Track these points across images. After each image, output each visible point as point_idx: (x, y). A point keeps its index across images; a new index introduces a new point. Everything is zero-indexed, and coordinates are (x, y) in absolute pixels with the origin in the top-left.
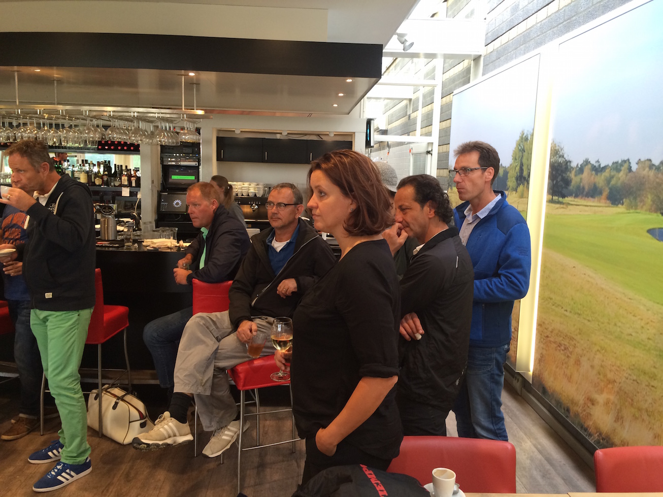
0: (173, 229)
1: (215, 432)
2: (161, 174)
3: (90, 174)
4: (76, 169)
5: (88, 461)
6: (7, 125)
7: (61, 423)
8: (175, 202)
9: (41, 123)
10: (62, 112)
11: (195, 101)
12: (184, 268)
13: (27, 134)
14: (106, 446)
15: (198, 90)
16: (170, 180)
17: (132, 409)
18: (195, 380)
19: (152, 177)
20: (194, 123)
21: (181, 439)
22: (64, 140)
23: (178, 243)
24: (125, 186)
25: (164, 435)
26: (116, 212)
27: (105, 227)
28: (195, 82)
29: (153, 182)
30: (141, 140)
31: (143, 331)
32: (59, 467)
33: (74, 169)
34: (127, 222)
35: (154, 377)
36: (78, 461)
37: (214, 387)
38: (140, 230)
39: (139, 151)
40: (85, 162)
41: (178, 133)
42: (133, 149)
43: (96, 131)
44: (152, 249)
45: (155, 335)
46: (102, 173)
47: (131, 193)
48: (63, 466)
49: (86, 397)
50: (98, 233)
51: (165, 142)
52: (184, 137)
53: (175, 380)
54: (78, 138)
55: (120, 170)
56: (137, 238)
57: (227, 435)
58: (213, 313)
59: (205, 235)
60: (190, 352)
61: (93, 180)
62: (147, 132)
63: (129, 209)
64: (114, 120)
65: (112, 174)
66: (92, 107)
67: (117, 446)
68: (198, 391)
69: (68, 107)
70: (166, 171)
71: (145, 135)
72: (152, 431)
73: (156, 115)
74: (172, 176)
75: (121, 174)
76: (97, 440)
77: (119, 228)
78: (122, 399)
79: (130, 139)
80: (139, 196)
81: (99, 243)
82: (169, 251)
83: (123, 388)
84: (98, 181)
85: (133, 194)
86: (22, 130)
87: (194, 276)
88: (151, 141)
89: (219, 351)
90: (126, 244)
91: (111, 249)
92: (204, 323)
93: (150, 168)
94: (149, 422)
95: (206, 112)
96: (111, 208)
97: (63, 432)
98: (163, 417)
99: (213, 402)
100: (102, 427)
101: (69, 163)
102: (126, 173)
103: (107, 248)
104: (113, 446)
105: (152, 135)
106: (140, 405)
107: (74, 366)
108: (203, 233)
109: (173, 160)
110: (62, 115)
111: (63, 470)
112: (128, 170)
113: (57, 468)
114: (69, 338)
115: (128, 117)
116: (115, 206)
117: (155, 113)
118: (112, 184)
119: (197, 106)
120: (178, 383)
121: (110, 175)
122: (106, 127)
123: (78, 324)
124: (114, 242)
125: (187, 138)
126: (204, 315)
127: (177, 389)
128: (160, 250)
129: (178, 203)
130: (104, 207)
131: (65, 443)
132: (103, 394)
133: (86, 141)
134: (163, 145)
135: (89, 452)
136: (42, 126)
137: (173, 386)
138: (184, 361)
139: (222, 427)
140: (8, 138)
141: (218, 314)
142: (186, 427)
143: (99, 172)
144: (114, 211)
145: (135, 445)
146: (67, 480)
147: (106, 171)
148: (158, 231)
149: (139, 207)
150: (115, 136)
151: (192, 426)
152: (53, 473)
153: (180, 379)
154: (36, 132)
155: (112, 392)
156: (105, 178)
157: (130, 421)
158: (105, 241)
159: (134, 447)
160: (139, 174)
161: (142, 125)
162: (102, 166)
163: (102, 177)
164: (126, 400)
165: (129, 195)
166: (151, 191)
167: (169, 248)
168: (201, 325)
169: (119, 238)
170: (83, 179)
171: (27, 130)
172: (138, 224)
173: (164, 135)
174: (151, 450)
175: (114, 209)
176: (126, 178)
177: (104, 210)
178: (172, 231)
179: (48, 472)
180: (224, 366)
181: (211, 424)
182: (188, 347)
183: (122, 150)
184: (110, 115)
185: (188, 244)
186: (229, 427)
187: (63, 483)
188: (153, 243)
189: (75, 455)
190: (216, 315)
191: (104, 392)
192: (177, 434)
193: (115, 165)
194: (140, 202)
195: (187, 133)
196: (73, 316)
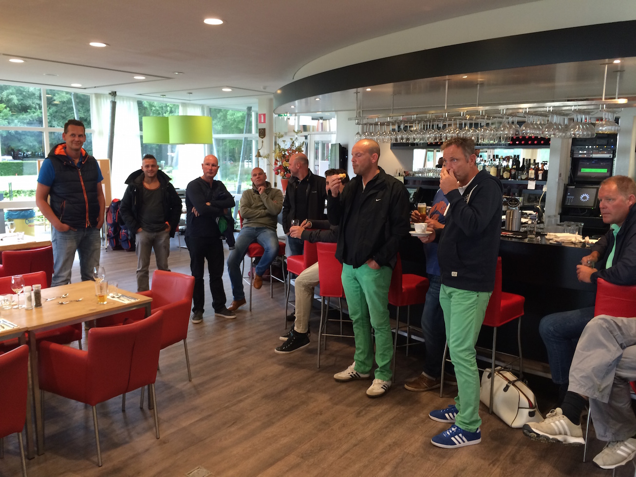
0: (579, 224)
1: (609, 443)
2: (569, 167)
3: (499, 168)
4: (487, 164)
5: (478, 432)
6: (435, 127)
7: (457, 391)
8: (582, 196)
9: (463, 124)
10: (482, 112)
11: (617, 90)
12: (589, 265)
13: (450, 133)
14: (496, 424)
15: (621, 77)
16: (579, 174)
17: (522, 396)
18: (591, 384)
19: (560, 170)
20: (614, 112)
21: (572, 440)
22: (481, 138)
23: (583, 239)
24: (532, 179)
25: (554, 429)
26: (522, 204)
27: (510, 218)
28: (619, 69)
29: (560, 175)
30: (554, 134)
31: (539, 322)
32: (453, 429)
33: (485, 164)
34: (530, 214)
35: (546, 370)
36: (469, 428)
37: (612, 396)
38: (543, 223)
39: (549, 144)
40: (496, 157)
41: (594, 124)
42: (544, 142)
43: (511, 127)
44: (555, 243)
45: (551, 329)
46: (510, 167)
47: (536, 186)
48: (456, 430)
49: (481, 373)
50: (504, 223)
51: (579, 135)
52: (601, 128)
53: (570, 379)
54: (493, 135)
55: (528, 164)
56: (540, 231)
57: (623, 451)
58: (619, 318)
59: (615, 234)
60: (589, 353)
61: (501, 174)
62: (561, 125)
63: (533, 201)
64: (529, 116)
65: (520, 167)
66: (510, 105)
67: (506, 427)
68: (595, 396)
69: (487, 108)
70: (576, 163)
71: (558, 129)
72: (543, 423)
73: (573, 108)
74: (582, 169)
75: (529, 168)
76: (487, 416)
77: (523, 220)
78: (513, 383)
79: (543, 133)
80: (544, 189)
81: (503, 233)
82: (573, 246)
83: (515, 373)
84: (506, 175)
85: (539, 187)
86: (447, 131)
87: (599, 274)
88: (564, 134)
89: (622, 359)
90: (529, 236)
91: (513, 240)
92: (608, 326)
93: (559, 161)
94: (538, 414)
95: (629, 100)
96: (517, 201)
97: (458, 399)
98: (555, 412)
99: (609, 411)
100: (492, 404)
101: (481, 158)
102: (533, 167)
103: (510, 239)
104: (501, 425)
105: (566, 128)
106: (531, 395)
107: (471, 341)
108: (613, 230)
109: (585, 152)
110: (482, 115)
111: (457, 433)
112: (536, 164)
113: (451, 430)
114: (468, 315)
115: (543, 113)
116: (521, 199)
117: (572, 106)
118: (519, 177)
119: (619, 94)
120: (572, 382)
121: (518, 169)
122: (520, 123)
123: (477, 304)
124: (517, 233)
125: (604, 129)
126: (608, 317)
127: (572, 388)
128: (563, 244)
129: (586, 197)
130: (511, 200)
131: (460, 409)
132: (495, 374)
133: (500, 138)
134: (577, 137)
135: (480, 423)
136: (463, 126)
137: (567, 384)
138: (581, 361)
139: (618, 440)
140: (435, 139)
141: (625, 319)
142: (578, 429)
143: (508, 166)
144: (520, 203)
145: (525, 431)
146: (460, 443)
147: (514, 165)
148: (562, 225)
149: (544, 200)
150: (528, 131)
151: (584, 429)
152: (448, 433)
153: (575, 378)
154: (458, 132)
155: (505, 375)
156: (513, 172)
157: (520, 406)
158: (509, 231)
159: (524, 433)
160: (546, 167)
161: (556, 119)
162: (511, 160)
163: (510, 171)
164: (517, 386)
165: (534, 189)
166: (557, 184)
167: (572, 243)
168: (604, 328)
169: (522, 230)
170: (493, 172)
171: (451, 131)
172: (540, 217)
173: (579, 127)
174: (540, 441)
175: (520, 201)
176: (533, 171)
177: (510, 202)
178: (577, 226)
179: (444, 430)
180: (626, 377)
181: (605, 434)
182: (587, 348)
183: (533, 144)
184: (525, 112)
185: (594, 241)
186: (626, 443)
187: (456, 444)
188: (556, 237)
189: (467, 422)
190: (622, 320)
191: (497, 373)
192: (569, 433)
193: (524, 159)
194: (545, 195)
195: (605, 124)
196: (473, 296)
